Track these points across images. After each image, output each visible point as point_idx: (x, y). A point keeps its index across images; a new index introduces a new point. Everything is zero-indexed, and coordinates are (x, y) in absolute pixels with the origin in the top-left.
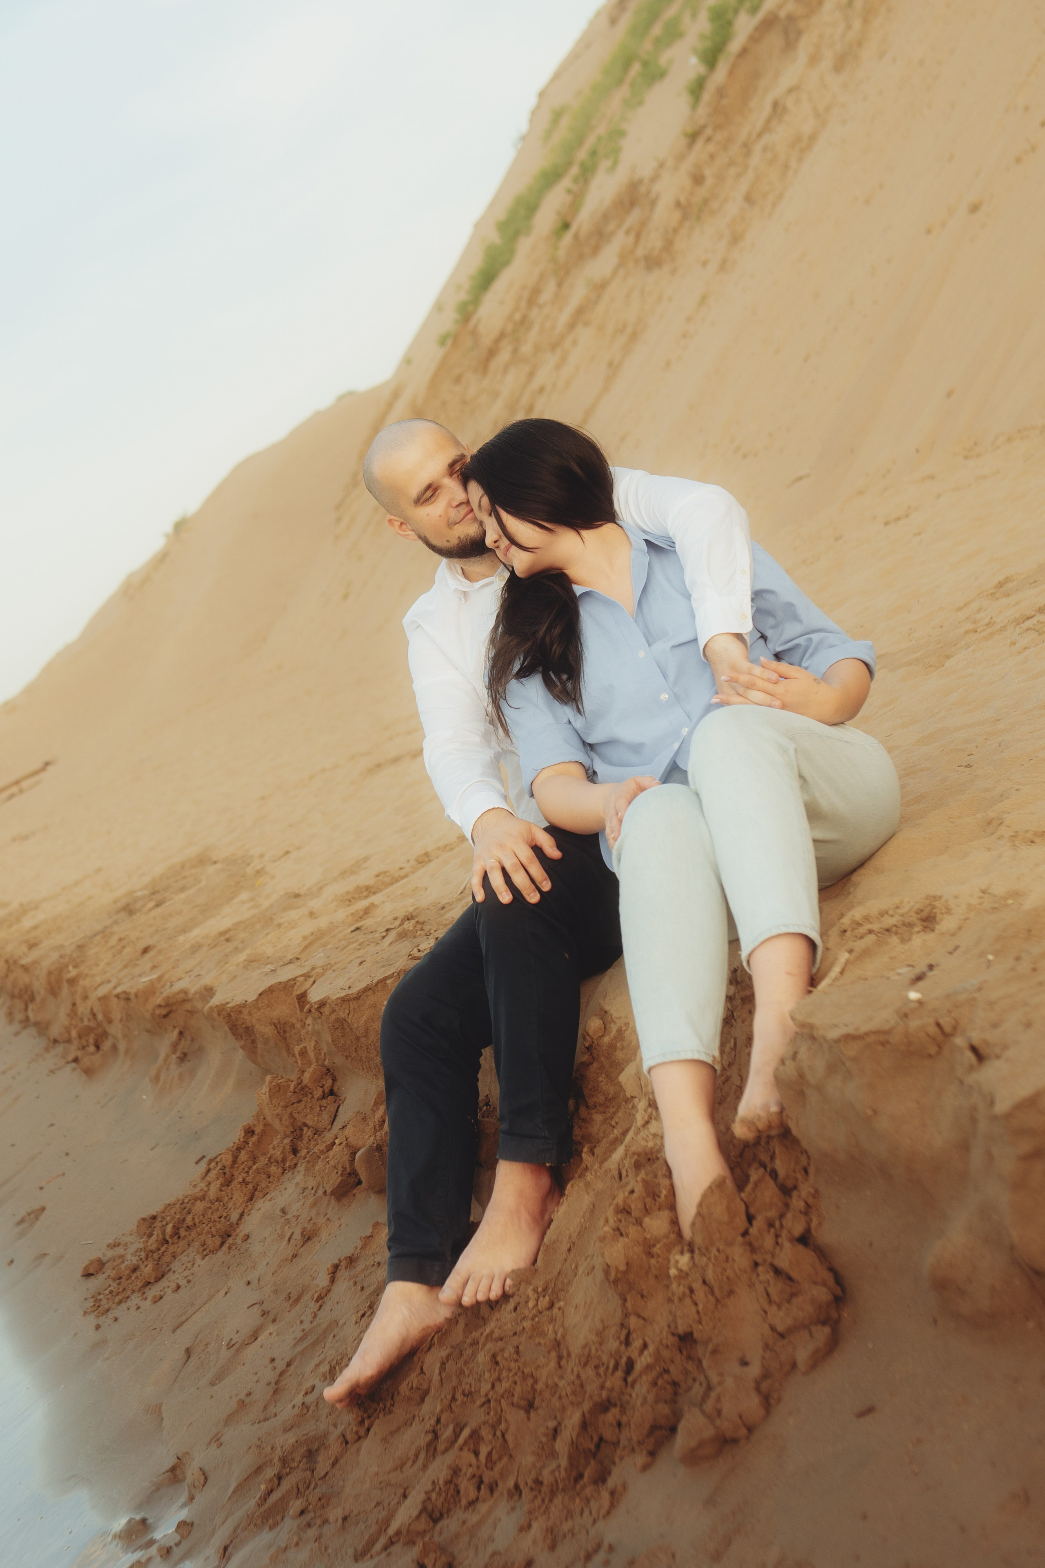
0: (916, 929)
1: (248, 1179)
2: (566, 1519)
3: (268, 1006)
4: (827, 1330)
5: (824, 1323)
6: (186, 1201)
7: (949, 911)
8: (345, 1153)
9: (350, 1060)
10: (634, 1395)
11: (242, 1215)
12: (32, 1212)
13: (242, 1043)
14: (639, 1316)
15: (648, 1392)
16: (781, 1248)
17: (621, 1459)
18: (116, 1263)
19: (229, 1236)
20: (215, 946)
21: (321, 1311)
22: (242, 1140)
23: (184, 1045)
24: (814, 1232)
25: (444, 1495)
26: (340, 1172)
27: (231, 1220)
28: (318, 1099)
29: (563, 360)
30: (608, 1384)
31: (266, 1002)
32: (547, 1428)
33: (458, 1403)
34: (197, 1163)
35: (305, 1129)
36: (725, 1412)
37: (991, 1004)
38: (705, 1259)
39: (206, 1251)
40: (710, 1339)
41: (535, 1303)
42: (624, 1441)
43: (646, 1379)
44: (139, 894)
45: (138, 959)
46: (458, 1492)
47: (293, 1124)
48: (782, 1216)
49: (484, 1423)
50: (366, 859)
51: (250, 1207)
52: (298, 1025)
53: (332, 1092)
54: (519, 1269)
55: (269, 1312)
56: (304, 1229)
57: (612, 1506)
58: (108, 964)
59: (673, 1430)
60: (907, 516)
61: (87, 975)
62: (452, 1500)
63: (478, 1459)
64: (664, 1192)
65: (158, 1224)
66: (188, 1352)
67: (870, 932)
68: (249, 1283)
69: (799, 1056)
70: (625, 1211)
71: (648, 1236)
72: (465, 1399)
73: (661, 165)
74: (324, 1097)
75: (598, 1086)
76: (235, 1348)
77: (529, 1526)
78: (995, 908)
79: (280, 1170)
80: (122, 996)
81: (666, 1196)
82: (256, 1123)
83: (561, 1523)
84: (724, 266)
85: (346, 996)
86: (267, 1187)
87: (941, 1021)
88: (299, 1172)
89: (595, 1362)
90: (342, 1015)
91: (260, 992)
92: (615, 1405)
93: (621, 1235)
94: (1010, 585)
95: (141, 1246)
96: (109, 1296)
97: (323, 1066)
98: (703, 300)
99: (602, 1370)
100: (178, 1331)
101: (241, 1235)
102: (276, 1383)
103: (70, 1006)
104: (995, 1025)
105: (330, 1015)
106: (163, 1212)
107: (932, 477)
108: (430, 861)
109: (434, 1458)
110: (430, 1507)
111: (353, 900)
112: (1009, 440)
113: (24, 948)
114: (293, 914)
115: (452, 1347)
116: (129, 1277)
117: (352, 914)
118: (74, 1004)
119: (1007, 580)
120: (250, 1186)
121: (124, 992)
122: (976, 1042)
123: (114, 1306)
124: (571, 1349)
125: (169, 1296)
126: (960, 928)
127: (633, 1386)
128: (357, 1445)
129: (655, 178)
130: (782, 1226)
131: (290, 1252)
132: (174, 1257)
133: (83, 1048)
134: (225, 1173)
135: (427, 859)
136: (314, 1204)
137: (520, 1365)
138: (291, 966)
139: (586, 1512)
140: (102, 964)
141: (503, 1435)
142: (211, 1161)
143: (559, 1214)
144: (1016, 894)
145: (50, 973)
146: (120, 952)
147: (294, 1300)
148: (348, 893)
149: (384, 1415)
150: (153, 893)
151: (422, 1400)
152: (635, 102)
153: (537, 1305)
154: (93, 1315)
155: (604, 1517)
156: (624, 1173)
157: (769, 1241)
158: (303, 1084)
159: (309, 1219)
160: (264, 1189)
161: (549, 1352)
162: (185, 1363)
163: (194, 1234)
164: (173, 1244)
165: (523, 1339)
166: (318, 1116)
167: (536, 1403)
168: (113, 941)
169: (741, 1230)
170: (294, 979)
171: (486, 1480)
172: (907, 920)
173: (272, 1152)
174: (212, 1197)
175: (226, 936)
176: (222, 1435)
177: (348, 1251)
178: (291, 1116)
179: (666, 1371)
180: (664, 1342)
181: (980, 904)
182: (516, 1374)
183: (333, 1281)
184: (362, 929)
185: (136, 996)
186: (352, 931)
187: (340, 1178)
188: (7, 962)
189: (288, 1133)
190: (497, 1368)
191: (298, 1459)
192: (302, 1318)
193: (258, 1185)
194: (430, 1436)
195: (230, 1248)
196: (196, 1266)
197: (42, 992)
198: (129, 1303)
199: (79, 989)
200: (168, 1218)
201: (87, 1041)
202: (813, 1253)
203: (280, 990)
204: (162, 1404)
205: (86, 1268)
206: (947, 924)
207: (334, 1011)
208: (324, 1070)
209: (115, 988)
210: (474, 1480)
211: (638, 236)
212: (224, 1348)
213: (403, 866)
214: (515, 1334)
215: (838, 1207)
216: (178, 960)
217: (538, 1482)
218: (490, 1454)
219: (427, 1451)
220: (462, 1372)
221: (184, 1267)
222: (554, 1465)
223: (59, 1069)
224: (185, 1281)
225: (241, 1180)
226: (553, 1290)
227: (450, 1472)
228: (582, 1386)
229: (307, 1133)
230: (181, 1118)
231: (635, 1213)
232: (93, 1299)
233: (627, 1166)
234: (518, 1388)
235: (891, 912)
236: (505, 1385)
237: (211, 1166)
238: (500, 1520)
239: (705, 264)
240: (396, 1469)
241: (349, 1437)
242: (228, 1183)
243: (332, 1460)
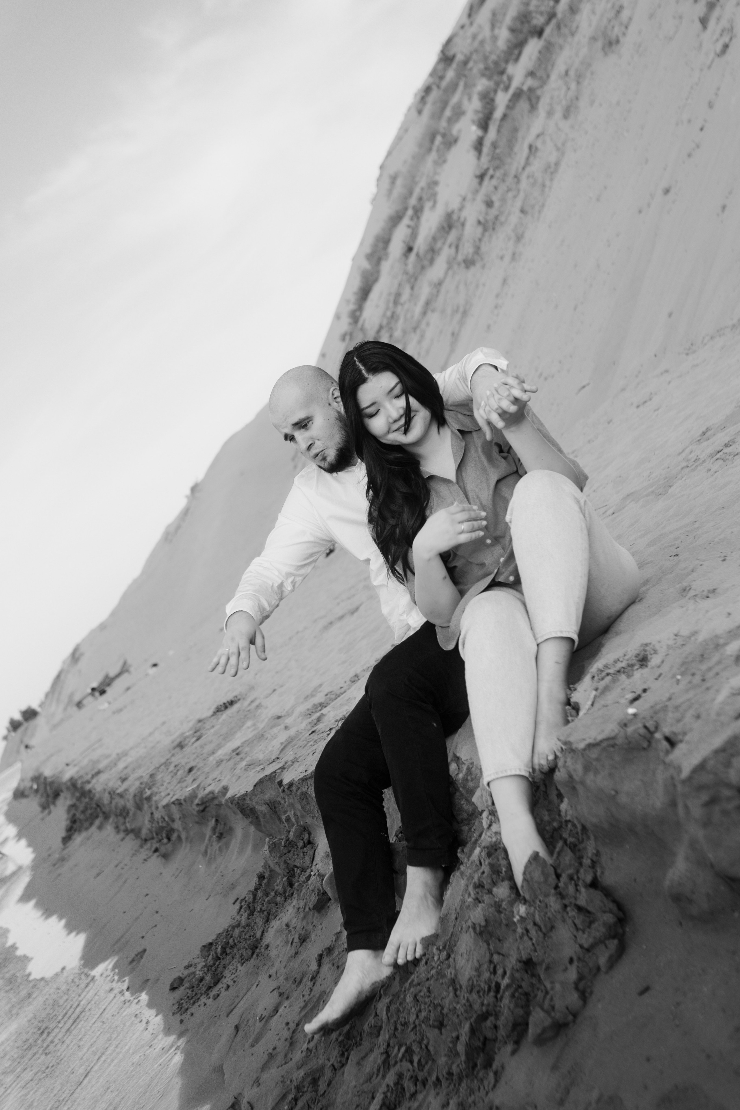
0: (636, 667)
1: (263, 909)
2: (470, 1095)
3: (261, 792)
4: (616, 942)
5: (614, 937)
6: (229, 930)
7: (656, 652)
8: (318, 880)
9: (315, 819)
10: (502, 1006)
11: (263, 932)
12: (139, 954)
13: (250, 819)
14: (499, 954)
15: (510, 1002)
16: (580, 893)
17: (499, 1049)
18: (190, 978)
19: (257, 948)
20: (230, 760)
21: (315, 986)
22: (257, 883)
23: (220, 828)
24: (599, 879)
25: (395, 1093)
26: (317, 893)
27: (257, 937)
28: (301, 848)
29: (422, 337)
30: (485, 1002)
31: (260, 790)
32: (452, 1037)
33: (399, 1031)
34: (234, 903)
35: (295, 869)
36: (557, 1007)
37: (677, 708)
38: (532, 908)
39: (244, 960)
40: (543, 961)
41: (438, 957)
42: (500, 1038)
43: (507, 994)
44: (187, 734)
45: (186, 777)
46: (404, 1089)
47: (287, 867)
48: (578, 871)
49: (414, 1041)
50: (321, 685)
51: (267, 926)
52: (283, 802)
53: (310, 842)
54: (426, 937)
55: (283, 993)
56: (300, 934)
57: (496, 1081)
58: (169, 783)
59: (527, 1024)
60: (650, 399)
61: (157, 793)
62: (401, 1095)
63: (413, 1066)
64: (504, 869)
65: (213, 948)
66: (237, 1028)
67: (608, 674)
68: (270, 976)
69: (567, 764)
70: (480, 886)
71: (497, 900)
72: (403, 1028)
73: (464, 199)
74: (305, 846)
75: (462, 807)
76: (264, 1020)
77: (448, 1104)
78: (683, 645)
79: (283, 899)
80: (176, 802)
81: (505, 872)
82: (264, 870)
83: (467, 1098)
84: (514, 257)
85: (304, 777)
86: (276, 911)
87: (647, 725)
88: (295, 898)
89: (477, 989)
90: (304, 790)
91: (254, 784)
92: (491, 1015)
93: (480, 902)
94: (709, 433)
95: (204, 964)
96: (187, 1000)
97: (301, 826)
98: (505, 281)
99: (481, 994)
100: (230, 1016)
101: (264, 946)
102: (291, 1038)
103: (149, 815)
104: (679, 721)
105: (297, 791)
106: (216, 940)
107: (667, 371)
108: (359, 679)
109: (389, 1070)
110: (387, 1102)
111: (312, 714)
112: (712, 338)
113: (119, 783)
114: (275, 730)
115: (393, 995)
116: (198, 985)
117: (310, 723)
118: (152, 814)
119: (708, 429)
120: (265, 913)
121: (177, 800)
122: (668, 734)
123: (190, 1006)
124: (462, 983)
125: (224, 994)
126: (663, 662)
127: (501, 1001)
128: (342, 1070)
129: (461, 209)
130: (578, 878)
131: (293, 951)
132: (225, 967)
133: (160, 841)
134: (249, 907)
135: (357, 679)
136: (304, 918)
137: (432, 999)
138: (274, 764)
139: (482, 1088)
140: (165, 784)
141: (426, 1047)
142: (242, 900)
143: (447, 896)
144: (695, 633)
145: (135, 796)
146: (176, 774)
147: (298, 982)
148: (308, 710)
149: (356, 1047)
150: (195, 732)
151: (379, 1034)
152: (441, 161)
153: (439, 958)
154: (178, 1014)
155: (492, 1089)
156: (482, 861)
157: (571, 889)
158: (290, 840)
159: (302, 927)
160: (274, 913)
161: (448, 988)
162: (236, 1035)
163: (235, 950)
164: (223, 959)
165: (432, 982)
166: (302, 859)
167: (445, 1022)
168: (171, 768)
169: (554, 885)
170: (275, 772)
171: (420, 1078)
172: (630, 663)
173: (276, 888)
174: (243, 924)
175: (237, 752)
176: (260, 1078)
177: (327, 945)
178: (285, 862)
179: (520, 987)
180: (515, 968)
181: (675, 644)
182: (430, 1005)
183: (320, 965)
184: (316, 731)
185: (185, 800)
186: (310, 734)
187: (317, 897)
188: (110, 793)
189: (285, 873)
190: (419, 1004)
191: (306, 1085)
192: (304, 993)
193: (270, 911)
194: (384, 1056)
195: (257, 956)
196: (238, 971)
197: (133, 809)
198: (200, 1002)
199: (153, 803)
200: (220, 943)
201: (162, 836)
202: (600, 893)
203: (267, 781)
204: (223, 1064)
205: (172, 984)
206: (654, 661)
207: (298, 788)
208: (302, 828)
209: (172, 798)
210: (412, 1080)
211: (457, 247)
212: (258, 1021)
213: (342, 686)
214: (428, 979)
215: (612, 859)
216: (208, 773)
217: (450, 1074)
218: (419, 1061)
219: (384, 1067)
220: (398, 1011)
221: (231, 973)
222: (459, 1062)
223: (149, 857)
224: (232, 982)
225: (259, 909)
226: (449, 946)
227: (397, 1077)
228: (471, 1006)
229: (297, 871)
230: (222, 876)
231: (487, 886)
232: (178, 1004)
233: (483, 857)
234: (432, 1015)
235: (621, 659)
236: (423, 1014)
237: (242, 904)
238: (431, 1103)
239: (502, 258)
240: (367, 1082)
241: (336, 1065)
242: (251, 914)
243: (327, 1082)
